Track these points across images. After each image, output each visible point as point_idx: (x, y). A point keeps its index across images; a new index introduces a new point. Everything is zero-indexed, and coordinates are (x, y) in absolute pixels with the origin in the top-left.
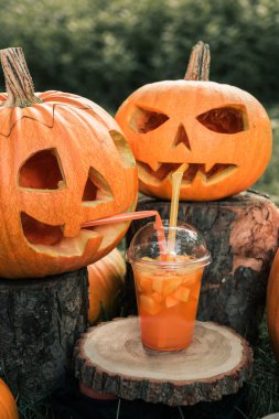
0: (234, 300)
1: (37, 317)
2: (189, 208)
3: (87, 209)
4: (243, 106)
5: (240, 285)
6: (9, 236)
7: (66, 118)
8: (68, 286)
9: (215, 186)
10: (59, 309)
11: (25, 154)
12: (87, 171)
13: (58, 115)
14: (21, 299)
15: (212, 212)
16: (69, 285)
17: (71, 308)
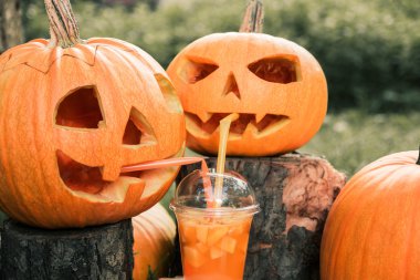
0: (287, 262)
1: (75, 270)
2: (239, 163)
3: (128, 151)
4: (296, 57)
5: (293, 246)
6: (44, 178)
7: (109, 58)
8: (109, 238)
9: (266, 138)
10: (99, 262)
11: (63, 91)
12: (128, 111)
13: (100, 55)
14: (59, 249)
15: (264, 167)
16: (110, 236)
17: (113, 263)
